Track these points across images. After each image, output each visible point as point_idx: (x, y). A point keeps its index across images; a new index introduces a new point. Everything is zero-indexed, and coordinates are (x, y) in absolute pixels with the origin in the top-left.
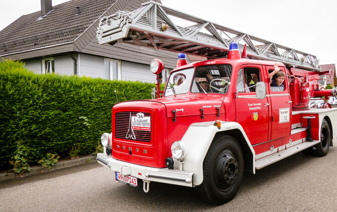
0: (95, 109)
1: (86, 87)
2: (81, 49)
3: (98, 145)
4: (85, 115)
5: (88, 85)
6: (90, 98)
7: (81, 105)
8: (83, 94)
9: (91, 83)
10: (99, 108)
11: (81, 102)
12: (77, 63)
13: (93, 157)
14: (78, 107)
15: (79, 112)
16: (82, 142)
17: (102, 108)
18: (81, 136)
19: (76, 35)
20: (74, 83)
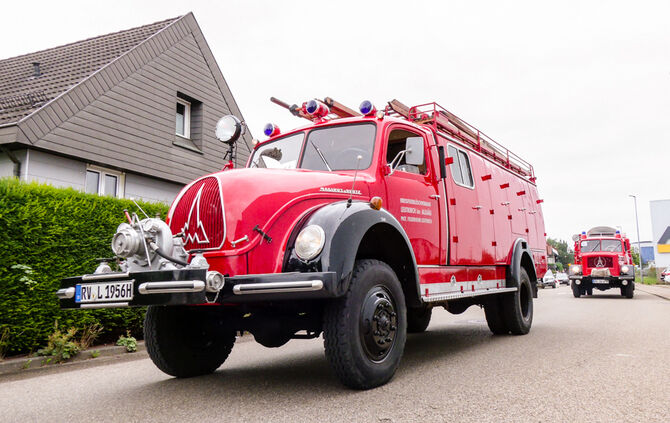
0: (53, 250)
1: (36, 202)
2: (33, 139)
3: (53, 331)
4: (29, 263)
5: (42, 198)
6: (44, 225)
7: (20, 240)
8: (26, 215)
9: (50, 195)
10: (63, 249)
11: (21, 232)
12: (22, 170)
13: (37, 358)
14: (12, 243)
15: (14, 253)
16: (15, 324)
17: (71, 249)
18: (14, 308)
19: (26, 112)
20: (8, 190)
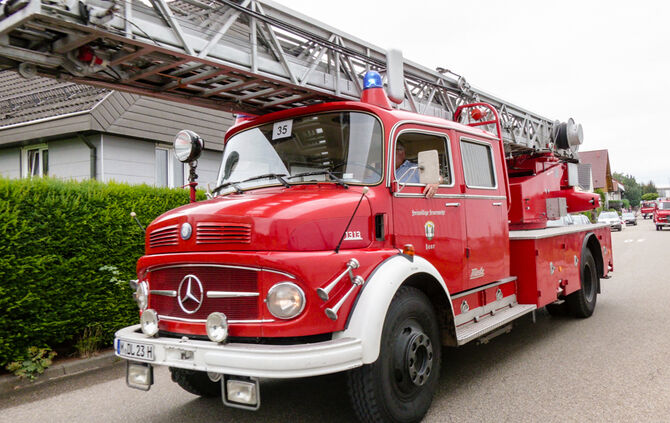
0: (134, 248)
1: (115, 205)
2: (106, 125)
4: (113, 263)
5: (120, 199)
6: (124, 226)
7: (104, 242)
8: (108, 218)
9: (127, 196)
11: (104, 235)
12: (98, 155)
14: (98, 246)
15: (100, 257)
16: (106, 320)
18: (104, 306)
19: (97, 97)
20: (90, 195)
